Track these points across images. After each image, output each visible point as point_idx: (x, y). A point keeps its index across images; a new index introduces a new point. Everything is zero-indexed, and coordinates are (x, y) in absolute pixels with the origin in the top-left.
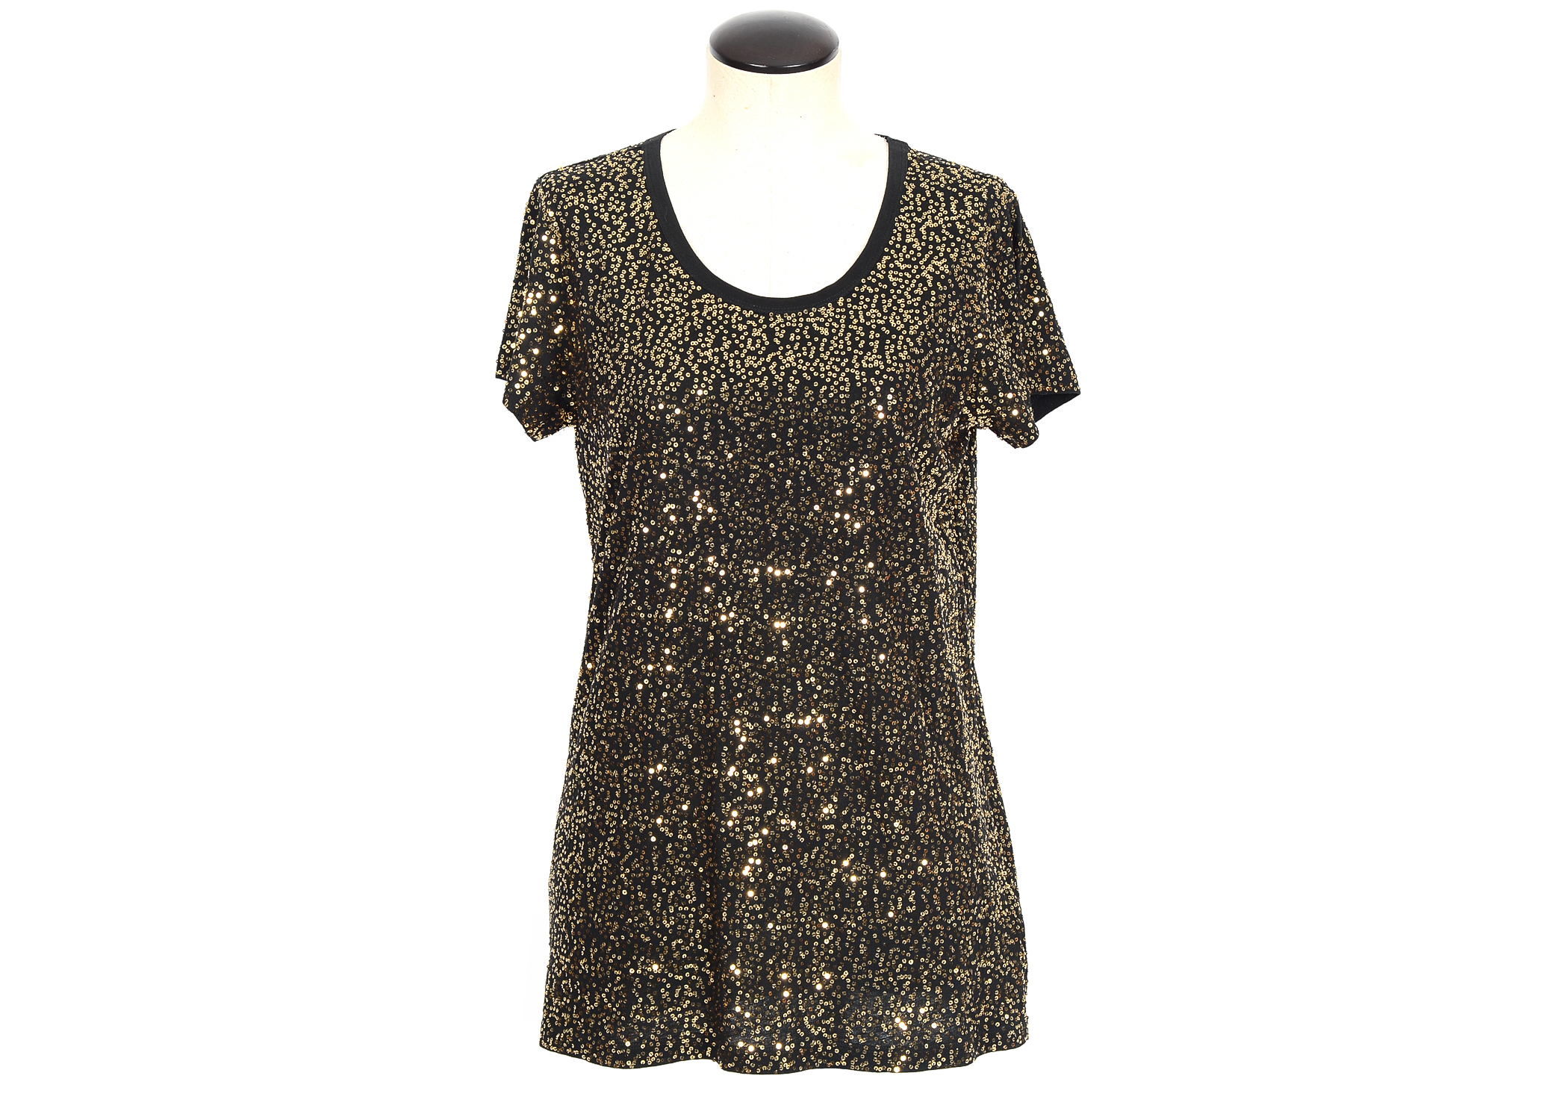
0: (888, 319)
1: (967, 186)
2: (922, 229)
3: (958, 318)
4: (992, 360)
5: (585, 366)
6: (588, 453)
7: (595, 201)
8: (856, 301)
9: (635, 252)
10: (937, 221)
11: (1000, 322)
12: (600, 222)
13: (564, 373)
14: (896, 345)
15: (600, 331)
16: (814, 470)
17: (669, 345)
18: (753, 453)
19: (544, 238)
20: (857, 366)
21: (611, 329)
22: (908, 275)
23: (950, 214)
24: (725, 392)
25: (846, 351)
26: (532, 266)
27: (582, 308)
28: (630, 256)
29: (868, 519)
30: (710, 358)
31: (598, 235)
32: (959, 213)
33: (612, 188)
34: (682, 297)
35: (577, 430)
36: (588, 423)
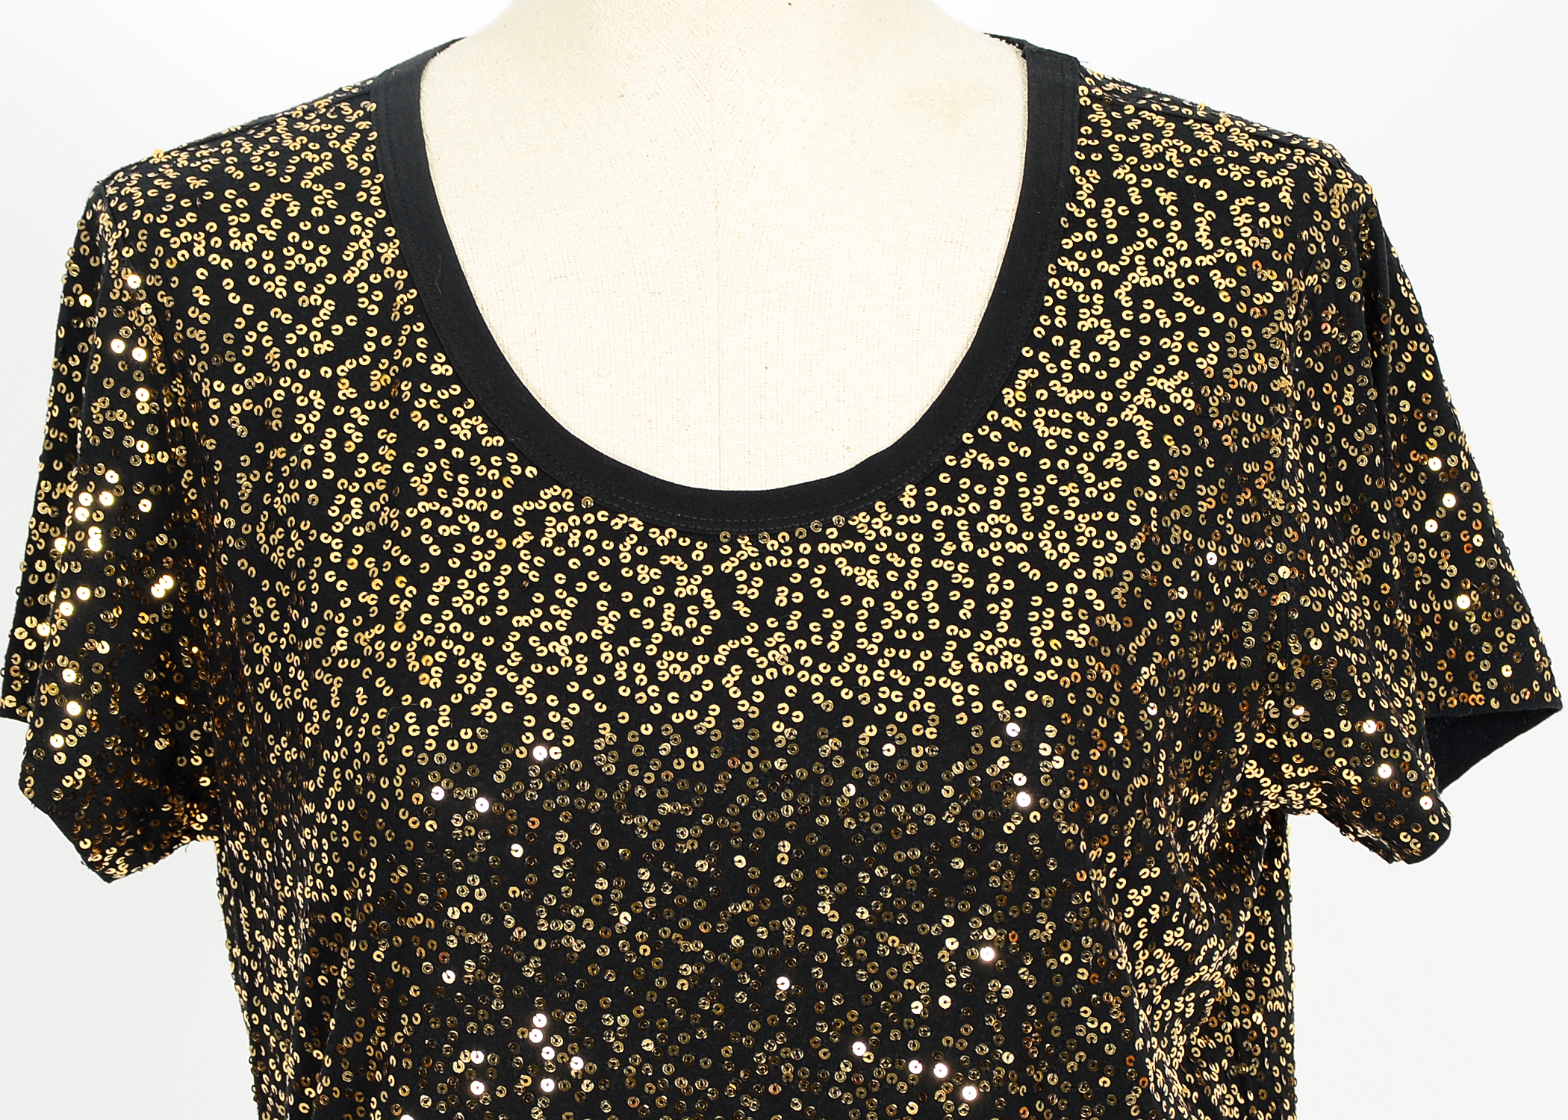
0: (1037, 540)
1: (1237, 172)
2: (1122, 294)
3: (1223, 529)
4: (1319, 635)
5: (237, 687)
6: (252, 912)
7: (248, 243)
8: (948, 494)
9: (359, 378)
10: (1160, 271)
11: (1338, 530)
12: (263, 302)
13: (180, 701)
14: (1059, 609)
15: (272, 592)
16: (850, 949)
17: (456, 627)
18: (687, 910)
19: (118, 346)
20: (956, 668)
21: (301, 587)
22: (1085, 417)
23: (1196, 250)
24: (607, 749)
25: (927, 631)
26: (88, 420)
27: (223, 531)
28: (346, 391)
29: (998, 1073)
30: (566, 661)
31: (261, 335)
32: (1218, 245)
33: (294, 209)
34: (487, 498)
35: (222, 849)
36: (248, 834)
